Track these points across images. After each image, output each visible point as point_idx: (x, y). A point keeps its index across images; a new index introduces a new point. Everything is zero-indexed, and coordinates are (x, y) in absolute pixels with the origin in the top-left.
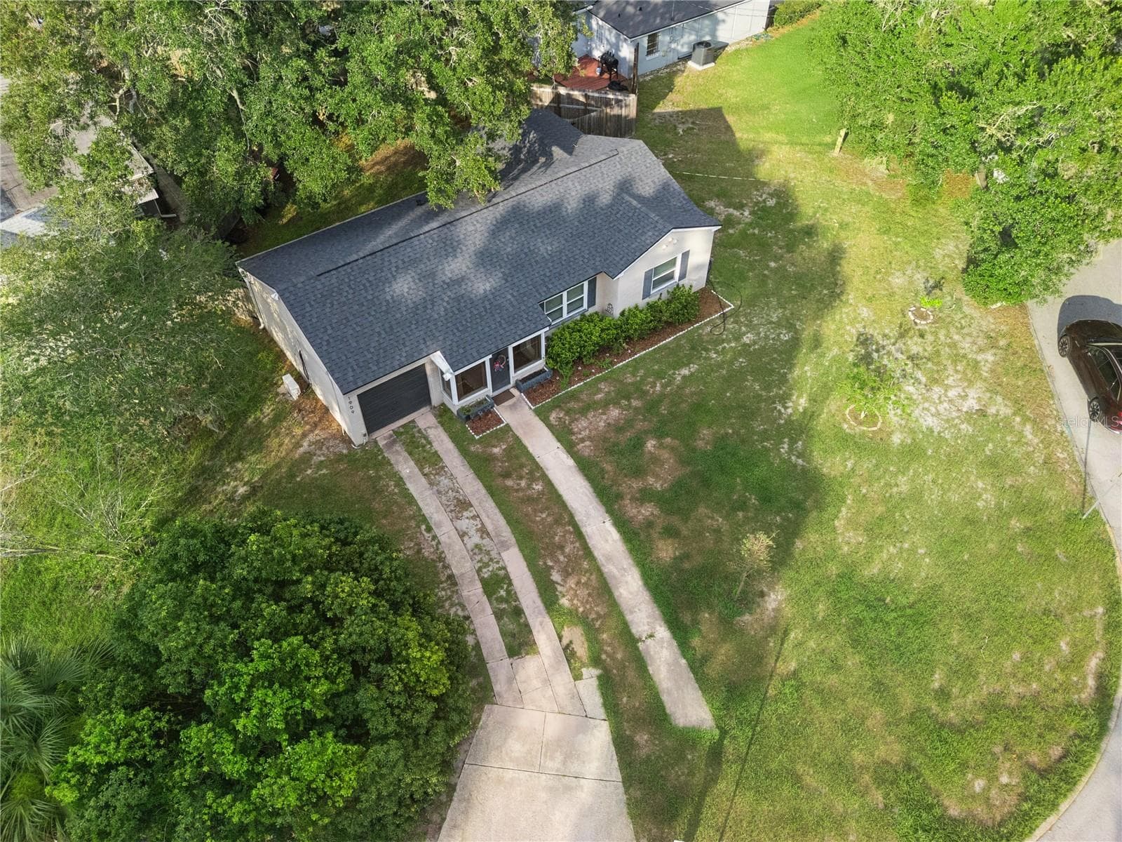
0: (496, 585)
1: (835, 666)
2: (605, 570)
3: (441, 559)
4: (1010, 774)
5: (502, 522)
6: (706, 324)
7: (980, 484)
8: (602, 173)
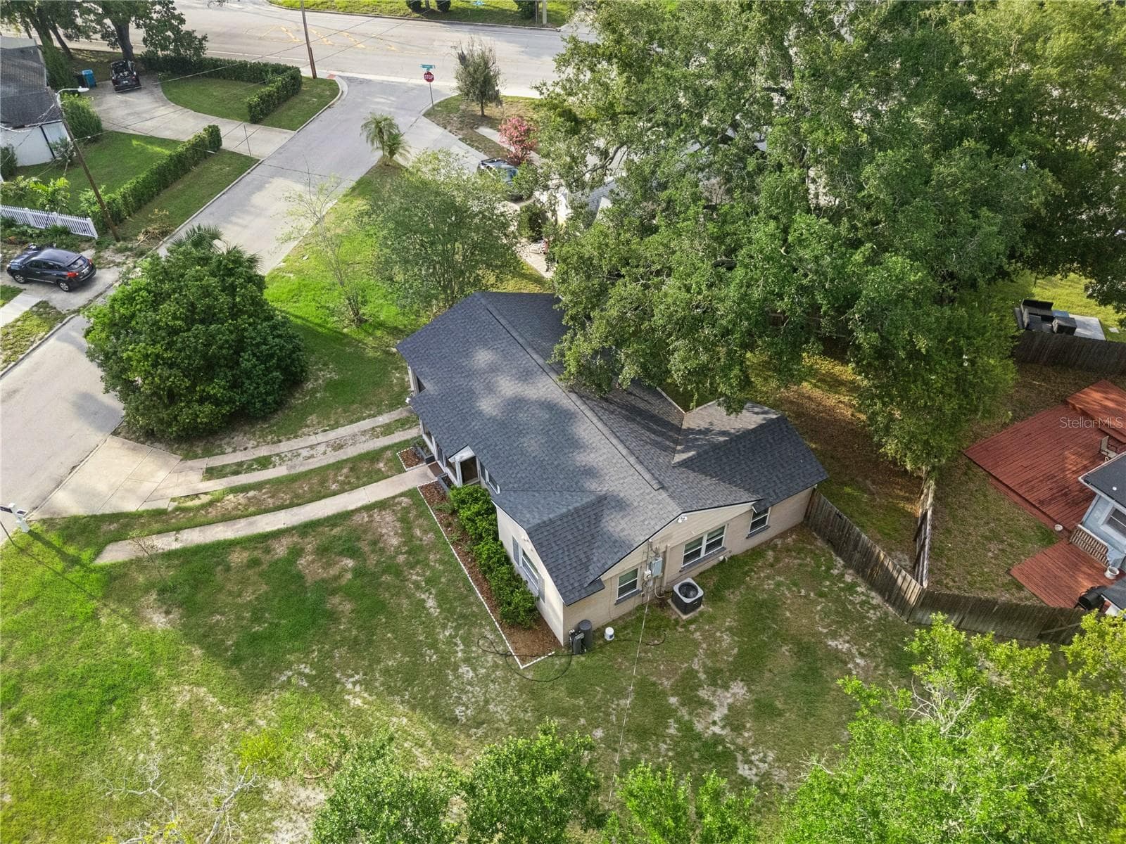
2: (243, 520)
3: (296, 437)
5: (314, 467)
6: (498, 636)
8: (625, 478)
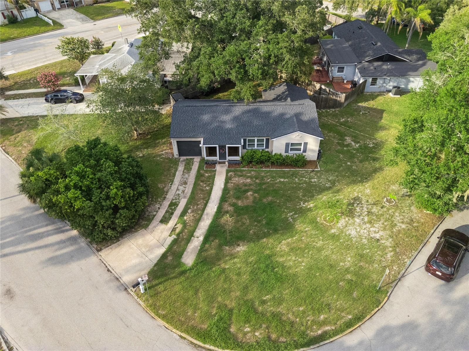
0: (173, 205)
1: (239, 274)
2: (203, 216)
3: (167, 192)
4: (261, 334)
5: (190, 191)
6: (305, 170)
7: (349, 259)
8: (293, 108)
